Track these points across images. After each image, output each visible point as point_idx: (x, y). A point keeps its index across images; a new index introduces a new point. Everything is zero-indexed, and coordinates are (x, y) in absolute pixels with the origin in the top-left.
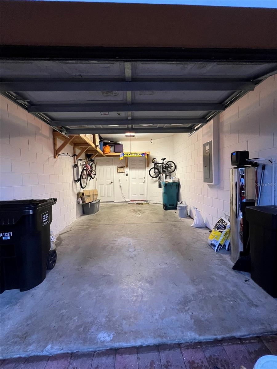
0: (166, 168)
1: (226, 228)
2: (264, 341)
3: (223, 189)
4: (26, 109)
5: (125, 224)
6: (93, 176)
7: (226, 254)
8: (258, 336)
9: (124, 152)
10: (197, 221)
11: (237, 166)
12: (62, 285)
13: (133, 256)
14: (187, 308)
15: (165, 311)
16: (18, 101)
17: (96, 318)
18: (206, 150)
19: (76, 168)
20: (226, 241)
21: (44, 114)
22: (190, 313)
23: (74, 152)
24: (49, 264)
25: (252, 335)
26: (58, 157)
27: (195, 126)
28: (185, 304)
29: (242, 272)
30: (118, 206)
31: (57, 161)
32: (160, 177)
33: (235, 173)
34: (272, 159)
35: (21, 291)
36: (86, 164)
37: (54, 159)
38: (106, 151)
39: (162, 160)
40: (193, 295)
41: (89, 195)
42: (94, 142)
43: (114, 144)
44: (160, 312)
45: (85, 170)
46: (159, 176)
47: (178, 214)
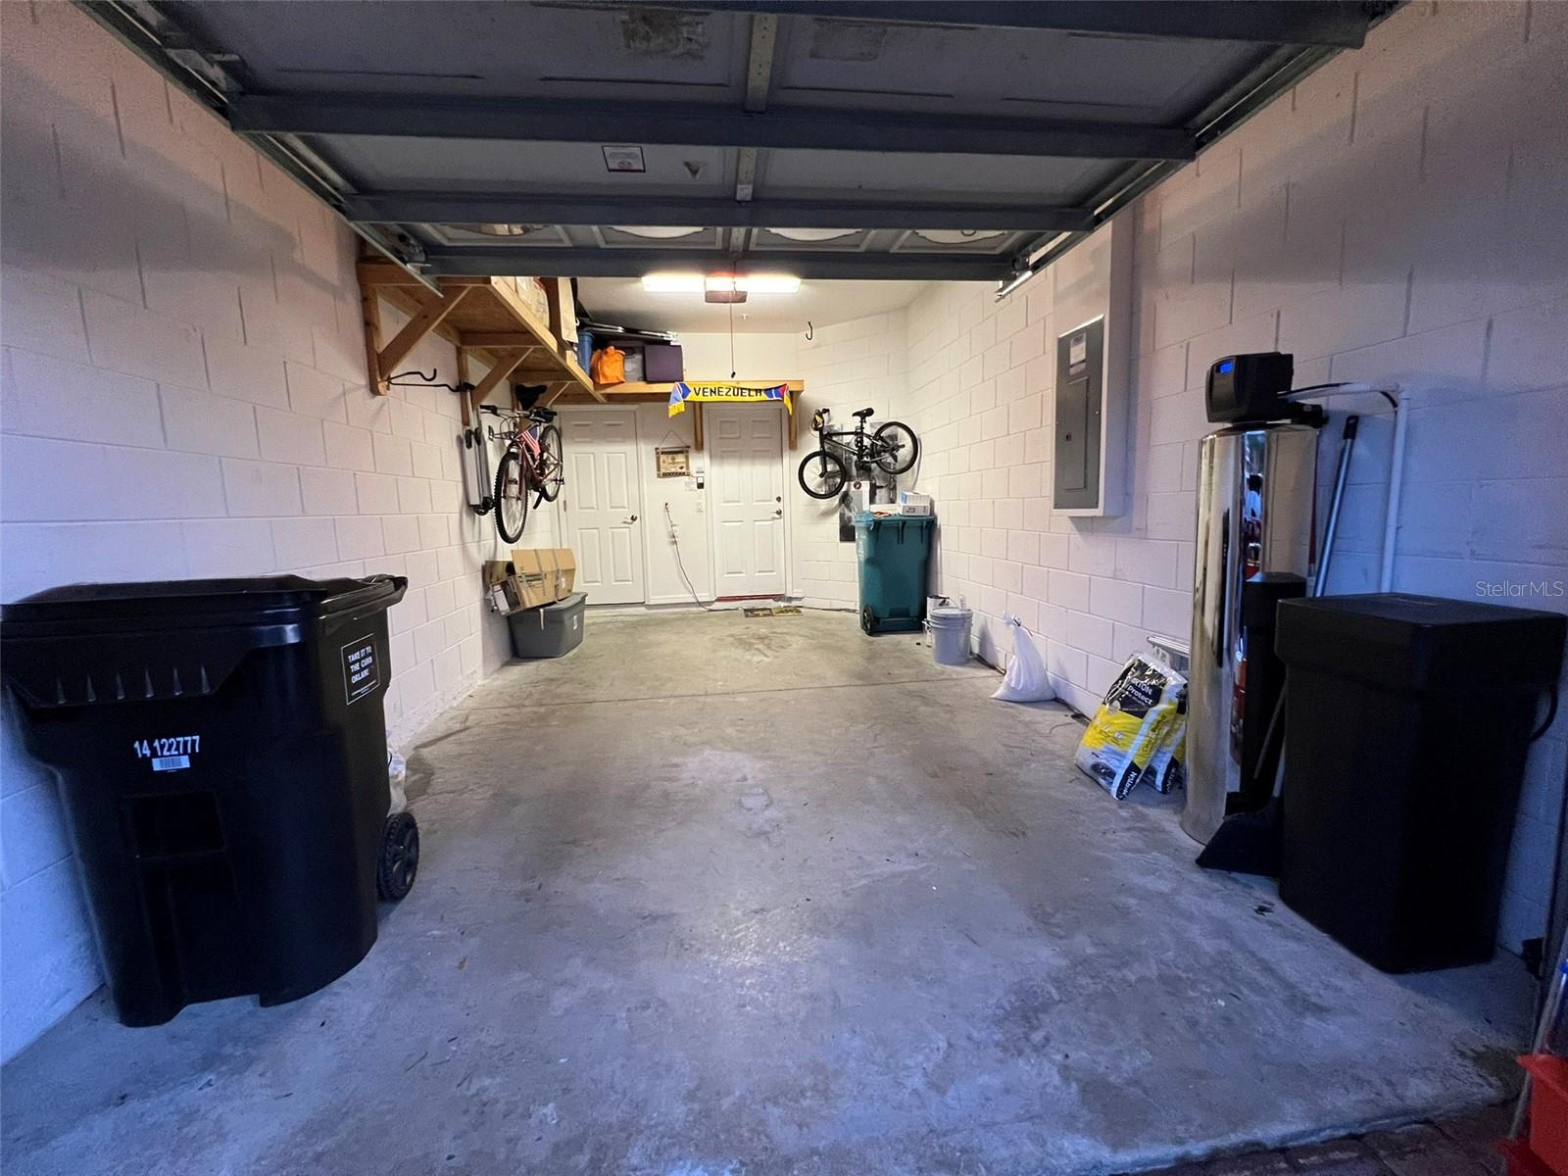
0: (874, 452)
1: (1164, 696)
2: (1382, 1153)
3: (1143, 534)
4: (222, 110)
5: (706, 695)
6: (550, 489)
7: (1159, 804)
8: (1354, 1131)
9: (686, 379)
10: (1018, 675)
11: (1232, 422)
12: (461, 966)
13: (767, 828)
14: (1037, 1037)
15: (945, 1052)
16: (172, 53)
17: (640, 1106)
18: (1073, 361)
19: (473, 449)
20: (1158, 751)
21: (307, 141)
22: (1059, 1057)
23: (462, 371)
24: (386, 876)
25: (1328, 1132)
26: (388, 389)
27: (1030, 248)
28: (1026, 1018)
29: (1235, 875)
30: (662, 622)
31: (386, 408)
32: (846, 495)
33: (1224, 456)
34: (1398, 386)
35: (264, 1003)
36: (521, 432)
37: (369, 401)
38: (605, 376)
39: (859, 418)
40: (1057, 982)
41: (536, 571)
42: (555, 327)
43: (638, 344)
44: (928, 1060)
45: (515, 456)
46: (844, 489)
47: (929, 652)
